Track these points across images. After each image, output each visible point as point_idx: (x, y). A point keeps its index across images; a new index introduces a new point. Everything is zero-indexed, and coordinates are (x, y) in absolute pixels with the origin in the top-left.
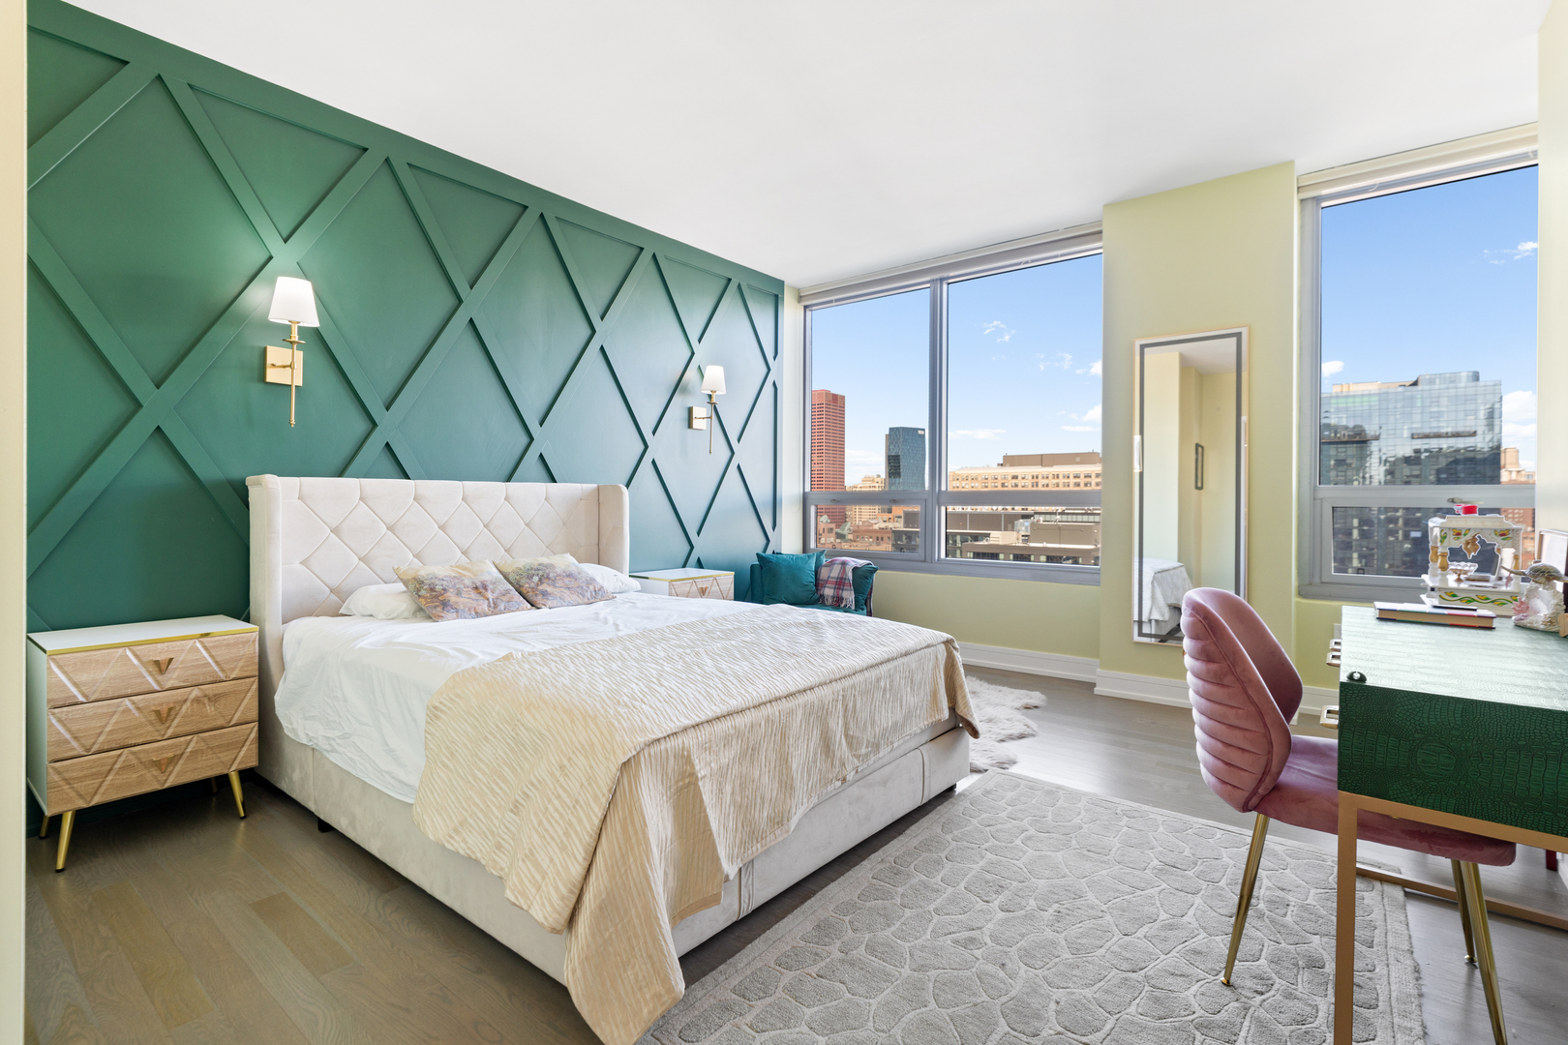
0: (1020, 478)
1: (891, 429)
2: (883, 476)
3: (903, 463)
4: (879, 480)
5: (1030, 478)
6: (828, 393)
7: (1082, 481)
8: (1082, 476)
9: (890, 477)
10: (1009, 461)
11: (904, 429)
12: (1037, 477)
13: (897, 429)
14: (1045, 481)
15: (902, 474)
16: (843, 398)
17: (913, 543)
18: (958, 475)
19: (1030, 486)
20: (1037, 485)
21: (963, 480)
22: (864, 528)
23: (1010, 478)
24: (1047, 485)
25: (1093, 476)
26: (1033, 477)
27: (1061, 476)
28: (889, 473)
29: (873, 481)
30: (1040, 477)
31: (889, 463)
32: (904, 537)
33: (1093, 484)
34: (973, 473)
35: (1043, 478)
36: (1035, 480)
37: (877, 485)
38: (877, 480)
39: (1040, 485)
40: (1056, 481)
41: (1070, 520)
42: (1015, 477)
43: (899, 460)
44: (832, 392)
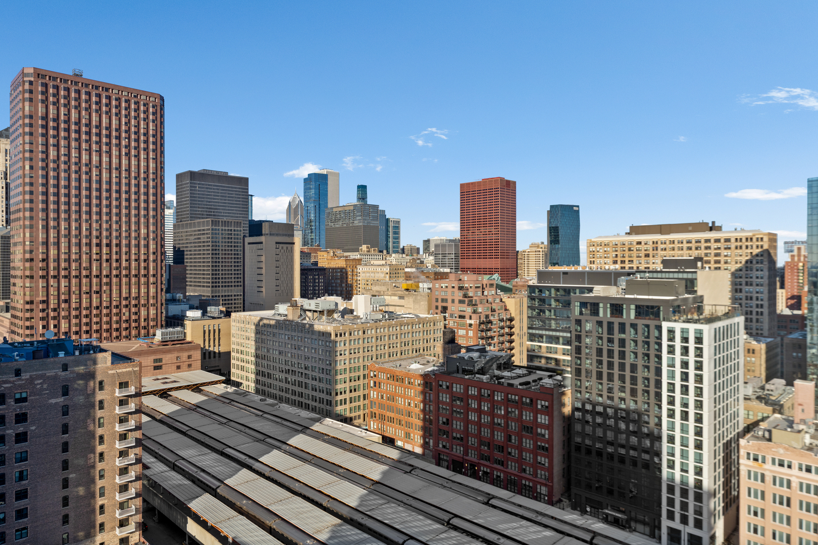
0: (643, 243)
1: (552, 207)
2: (546, 243)
3: (561, 232)
4: (542, 246)
5: (651, 243)
6: (502, 179)
7: (693, 245)
8: (693, 242)
9: (551, 243)
10: (635, 230)
11: (561, 206)
12: (657, 243)
13: (557, 206)
14: (663, 246)
15: (560, 241)
16: (514, 183)
17: (543, 295)
18: (594, 242)
19: (651, 250)
20: (657, 249)
21: (598, 245)
22: (521, 284)
23: (635, 243)
24: (665, 249)
25: (703, 241)
26: (653, 242)
27: (676, 242)
28: (551, 241)
29: (538, 247)
30: (659, 243)
31: (550, 233)
32: (537, 290)
33: (703, 248)
34: (606, 240)
35: (662, 243)
36: (655, 245)
37: (541, 250)
38: (541, 246)
39: (659, 249)
40: (672, 246)
41: (664, 276)
42: (639, 243)
43: (558, 230)
44: (506, 178)
